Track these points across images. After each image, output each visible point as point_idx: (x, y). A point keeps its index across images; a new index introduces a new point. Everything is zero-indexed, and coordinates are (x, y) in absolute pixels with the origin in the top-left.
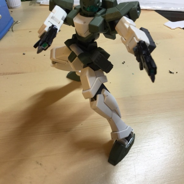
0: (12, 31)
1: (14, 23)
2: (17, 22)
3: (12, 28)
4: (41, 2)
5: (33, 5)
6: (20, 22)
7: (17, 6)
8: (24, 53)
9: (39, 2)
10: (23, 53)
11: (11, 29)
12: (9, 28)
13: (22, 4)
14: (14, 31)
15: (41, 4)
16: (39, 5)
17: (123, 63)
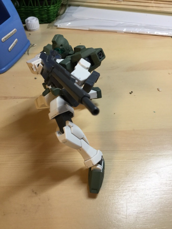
0: (28, 54)
1: (31, 46)
2: (33, 45)
3: (28, 51)
4: (58, 26)
5: (50, 28)
6: (36, 45)
7: (35, 29)
8: (36, 77)
9: (57, 25)
10: (34, 78)
11: (27, 53)
12: (25, 51)
13: (40, 27)
14: (29, 54)
15: (58, 27)
16: (56, 28)
17: (130, 93)
